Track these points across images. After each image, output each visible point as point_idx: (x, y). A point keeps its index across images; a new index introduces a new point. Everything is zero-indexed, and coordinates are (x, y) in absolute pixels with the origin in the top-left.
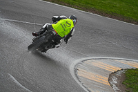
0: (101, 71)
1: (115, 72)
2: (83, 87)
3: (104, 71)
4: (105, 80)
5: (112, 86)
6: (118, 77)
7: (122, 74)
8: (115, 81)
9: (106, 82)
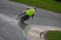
0: (37, 32)
1: (43, 32)
2: (29, 39)
3: (38, 32)
4: (38, 36)
5: (41, 38)
6: (44, 35)
7: (46, 33)
8: (43, 36)
9: (39, 37)
